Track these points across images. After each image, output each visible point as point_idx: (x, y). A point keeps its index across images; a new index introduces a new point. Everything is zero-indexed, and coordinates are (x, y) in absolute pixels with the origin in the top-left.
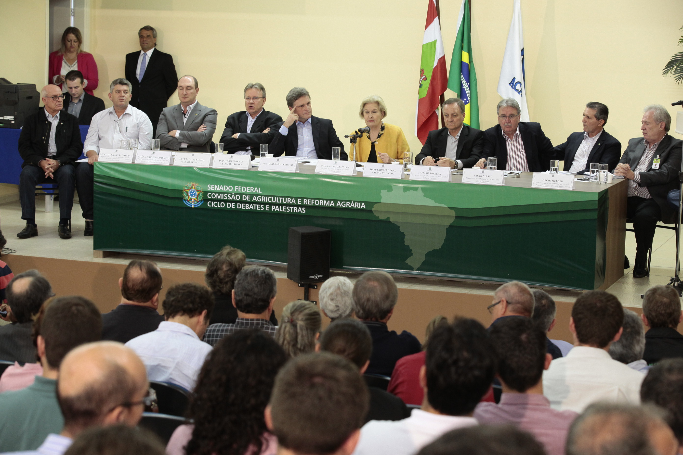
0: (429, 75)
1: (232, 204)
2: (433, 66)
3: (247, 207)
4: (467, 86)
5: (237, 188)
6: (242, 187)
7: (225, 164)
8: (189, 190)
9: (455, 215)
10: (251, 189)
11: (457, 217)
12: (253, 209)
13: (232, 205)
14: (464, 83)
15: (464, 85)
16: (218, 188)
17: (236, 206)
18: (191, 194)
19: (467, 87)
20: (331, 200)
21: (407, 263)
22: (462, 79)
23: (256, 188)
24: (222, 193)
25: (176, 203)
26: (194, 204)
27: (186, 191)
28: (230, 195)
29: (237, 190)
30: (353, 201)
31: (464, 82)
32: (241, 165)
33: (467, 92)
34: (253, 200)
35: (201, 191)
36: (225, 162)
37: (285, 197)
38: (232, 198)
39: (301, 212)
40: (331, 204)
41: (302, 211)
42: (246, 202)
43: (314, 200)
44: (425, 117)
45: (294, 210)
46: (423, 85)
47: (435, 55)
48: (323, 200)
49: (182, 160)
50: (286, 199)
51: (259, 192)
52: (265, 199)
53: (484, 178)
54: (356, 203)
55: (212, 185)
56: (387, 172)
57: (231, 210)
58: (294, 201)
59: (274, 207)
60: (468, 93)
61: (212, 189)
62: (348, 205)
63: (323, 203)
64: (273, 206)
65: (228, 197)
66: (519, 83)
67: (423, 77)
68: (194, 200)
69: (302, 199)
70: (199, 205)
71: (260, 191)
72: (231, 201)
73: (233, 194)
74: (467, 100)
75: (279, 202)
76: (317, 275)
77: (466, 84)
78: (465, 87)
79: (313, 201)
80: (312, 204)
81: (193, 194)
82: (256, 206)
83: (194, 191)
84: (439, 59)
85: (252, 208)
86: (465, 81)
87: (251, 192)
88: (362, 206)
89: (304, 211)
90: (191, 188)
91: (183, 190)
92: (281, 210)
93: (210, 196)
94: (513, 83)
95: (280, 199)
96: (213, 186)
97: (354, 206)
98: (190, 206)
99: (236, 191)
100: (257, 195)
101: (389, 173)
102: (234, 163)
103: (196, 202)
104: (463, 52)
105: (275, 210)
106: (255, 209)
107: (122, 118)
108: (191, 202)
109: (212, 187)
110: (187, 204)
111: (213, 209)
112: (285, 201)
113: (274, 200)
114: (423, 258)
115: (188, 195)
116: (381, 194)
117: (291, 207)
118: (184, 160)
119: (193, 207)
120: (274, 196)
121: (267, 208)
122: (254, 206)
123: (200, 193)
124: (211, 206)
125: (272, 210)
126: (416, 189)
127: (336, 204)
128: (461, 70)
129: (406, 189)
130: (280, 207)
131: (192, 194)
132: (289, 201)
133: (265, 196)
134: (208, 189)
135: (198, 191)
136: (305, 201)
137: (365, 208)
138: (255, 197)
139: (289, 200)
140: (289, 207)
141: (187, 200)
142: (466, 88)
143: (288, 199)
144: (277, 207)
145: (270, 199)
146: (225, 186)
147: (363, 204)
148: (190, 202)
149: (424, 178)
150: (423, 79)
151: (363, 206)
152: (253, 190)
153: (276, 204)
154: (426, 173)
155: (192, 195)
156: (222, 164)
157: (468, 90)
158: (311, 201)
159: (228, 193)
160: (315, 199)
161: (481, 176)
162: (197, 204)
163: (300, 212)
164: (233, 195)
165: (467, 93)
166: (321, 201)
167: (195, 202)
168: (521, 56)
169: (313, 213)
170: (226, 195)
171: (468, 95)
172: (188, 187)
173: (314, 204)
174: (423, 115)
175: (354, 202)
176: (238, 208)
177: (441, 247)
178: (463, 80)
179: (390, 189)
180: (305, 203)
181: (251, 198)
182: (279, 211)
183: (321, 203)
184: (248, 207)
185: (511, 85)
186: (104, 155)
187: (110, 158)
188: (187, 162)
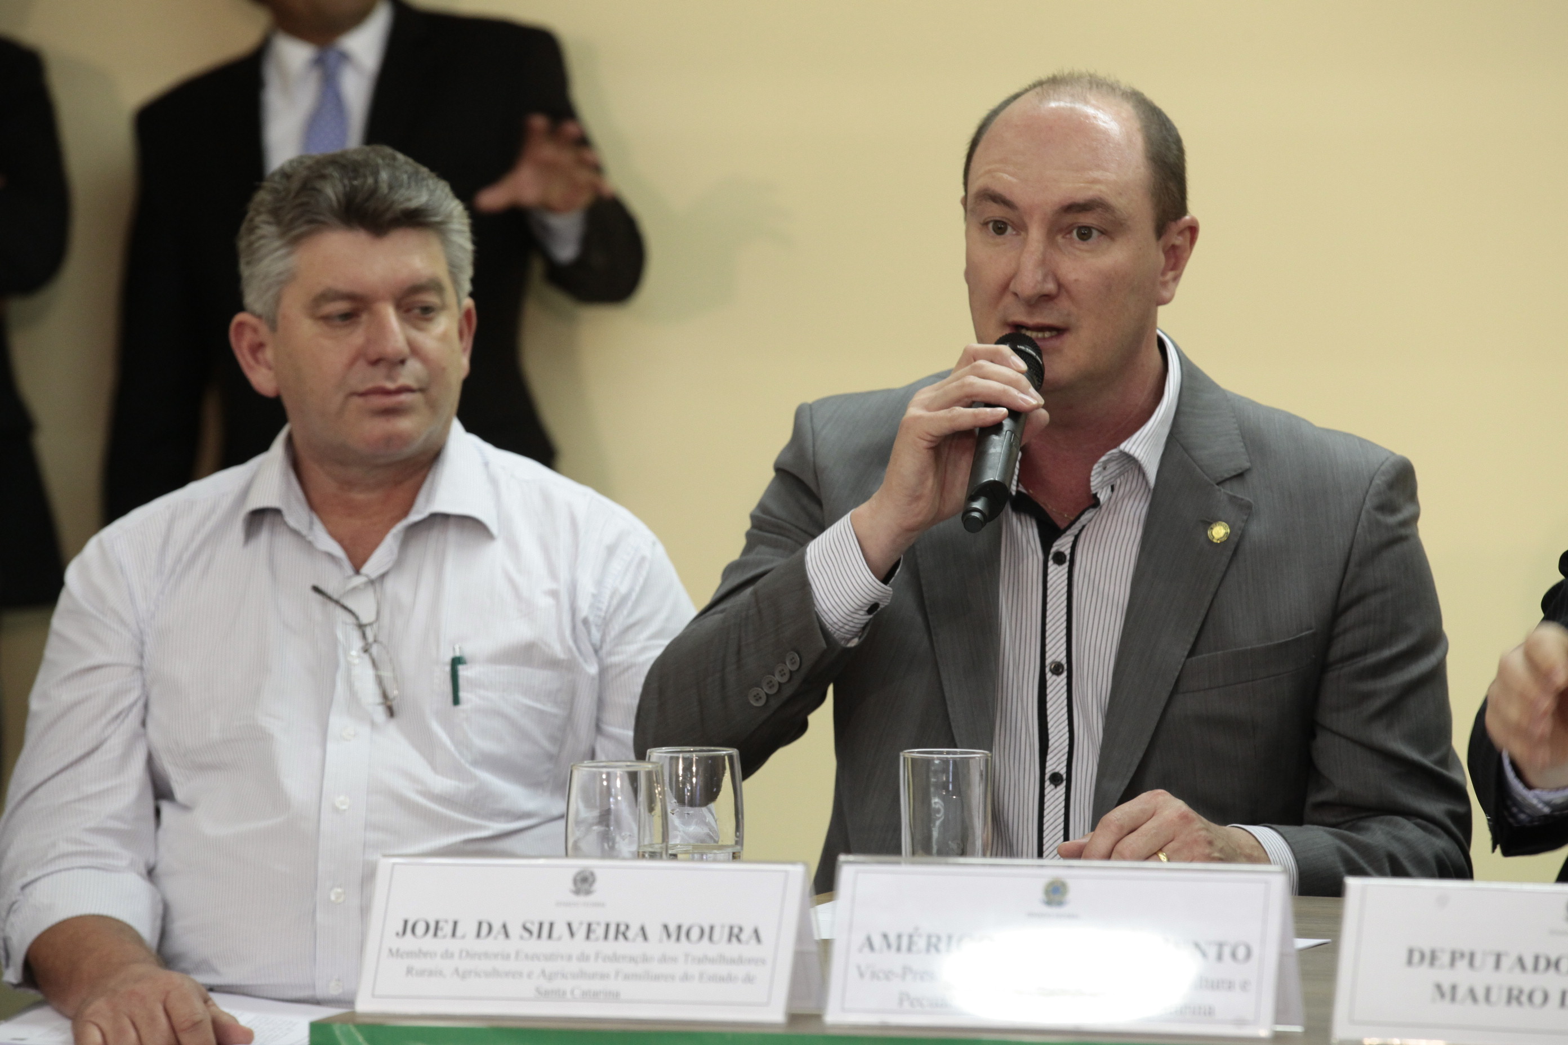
107: (399, 563)
118: (1462, 976)
186: (434, 929)
187: (501, 965)
188: (1513, 997)
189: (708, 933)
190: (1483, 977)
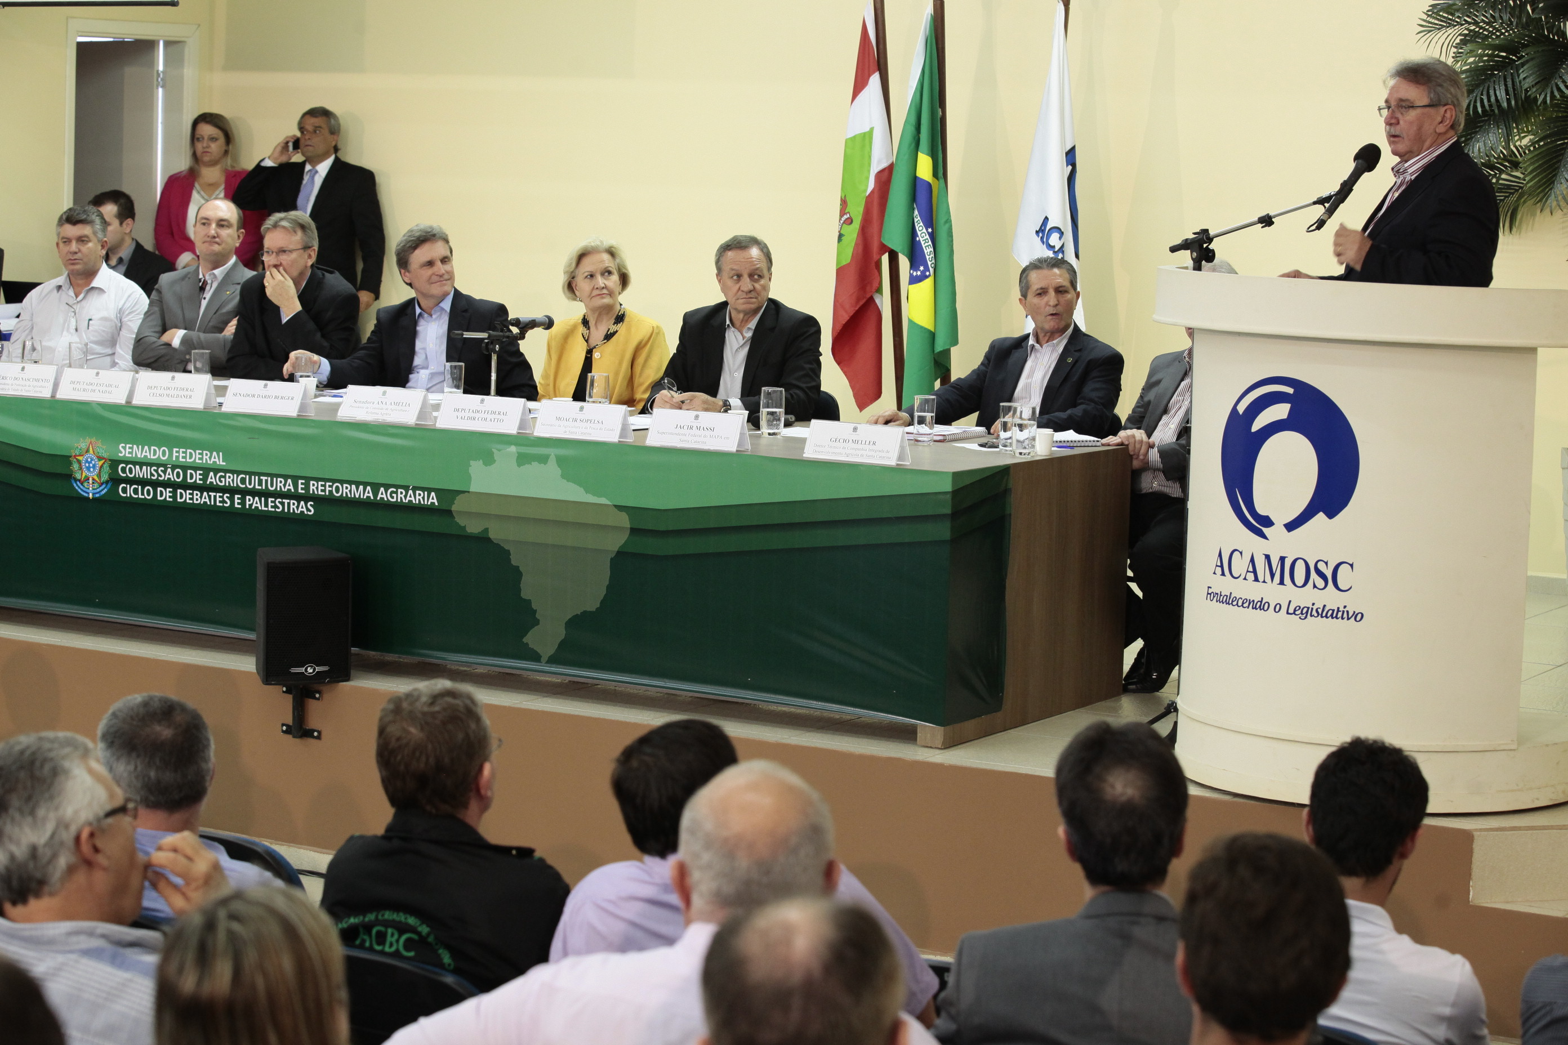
0: (857, 211)
1: (168, 490)
2: (866, 190)
3: (197, 500)
4: (926, 235)
5: (177, 452)
6: (186, 451)
7: (158, 395)
8: (83, 455)
9: (629, 526)
10: (204, 455)
11: (634, 531)
12: (209, 503)
13: (166, 494)
14: (921, 228)
15: (919, 233)
16: (140, 452)
17: (174, 497)
18: (87, 465)
19: (927, 239)
20: (365, 485)
21: (527, 644)
22: (916, 220)
23: (215, 453)
24: (147, 464)
25: (58, 488)
26: (93, 489)
27: (76, 459)
28: (163, 469)
29: (177, 457)
30: (411, 487)
31: (919, 225)
32: (189, 398)
33: (926, 249)
34: (208, 483)
35: (106, 460)
36: (159, 392)
37: (272, 476)
38: (167, 476)
39: (306, 513)
40: (366, 494)
41: (308, 510)
42: (194, 487)
43: (331, 484)
44: (846, 312)
45: (292, 506)
46: (844, 235)
47: (870, 165)
48: (350, 483)
49: (75, 386)
50: (275, 479)
51: (221, 463)
52: (233, 480)
53: (698, 432)
54: (418, 492)
55: (128, 446)
56: (489, 417)
57: (164, 506)
58: (290, 486)
59: (249, 500)
60: (929, 254)
61: (127, 455)
62: (400, 496)
63: (350, 491)
64: (248, 497)
65: (159, 475)
66: (1057, 229)
67: (845, 217)
68: (93, 479)
70: (103, 492)
71: (223, 462)
73: (169, 466)
74: (927, 269)
75: (260, 488)
76: (312, 667)
77: (924, 230)
78: (922, 238)
79: (330, 486)
80: (327, 494)
81: (91, 465)
82: (215, 497)
83: (92, 460)
84: (876, 172)
85: (207, 500)
86: (921, 224)
87: (204, 462)
88: (431, 500)
89: (310, 511)
90: (87, 451)
91: (71, 457)
92: (265, 507)
93: (124, 470)
95: (262, 479)
96: (130, 448)
97: (413, 499)
98: (85, 495)
99: (174, 459)
100: (216, 471)
101: (493, 420)
102: (176, 393)
103: (96, 485)
104: (920, 154)
105: (253, 508)
106: (212, 503)
108: (87, 485)
109: (128, 450)
110: (79, 490)
111: (131, 503)
112: (272, 486)
113: (250, 484)
114: (561, 633)
115: (81, 468)
116: (471, 470)
117: (284, 500)
118: (78, 386)
119: (91, 496)
120: (251, 474)
121: (236, 501)
122: (210, 497)
123: (104, 463)
124: (125, 495)
125: (247, 507)
126: (543, 459)
127: (375, 493)
128: (913, 198)
129: (523, 459)
130: (263, 499)
131: (89, 465)
132: (279, 484)
133: (233, 472)
134: (120, 454)
135: (100, 458)
136: (314, 485)
137: (436, 504)
138: (212, 474)
139: (281, 482)
140: (280, 500)
141: (80, 481)
142: (925, 240)
143: (279, 479)
144: (257, 498)
145: (243, 481)
146: (152, 448)
147: (433, 494)
148: (85, 484)
149: (565, 432)
150: (844, 222)
151: (433, 499)
152: (207, 457)
153: (254, 493)
154: (571, 420)
155: (88, 468)
156: (152, 395)
157: (928, 246)
158: (324, 486)
159: (158, 465)
160: (334, 481)
161: (691, 428)
162: (98, 490)
163: (302, 512)
164: (169, 470)
165: (927, 252)
166: (345, 485)
167: (94, 486)
168: (1067, 166)
169: (332, 515)
170: (156, 468)
171: (927, 257)
172: (80, 450)
173: (331, 492)
174: (842, 306)
175: (415, 489)
176: (179, 500)
177: (598, 606)
178: (917, 222)
179: (489, 459)
180: (313, 490)
181: (205, 477)
182: (260, 508)
183: (346, 491)
184: (199, 499)
188: (84, 390)
190: (81, 386)
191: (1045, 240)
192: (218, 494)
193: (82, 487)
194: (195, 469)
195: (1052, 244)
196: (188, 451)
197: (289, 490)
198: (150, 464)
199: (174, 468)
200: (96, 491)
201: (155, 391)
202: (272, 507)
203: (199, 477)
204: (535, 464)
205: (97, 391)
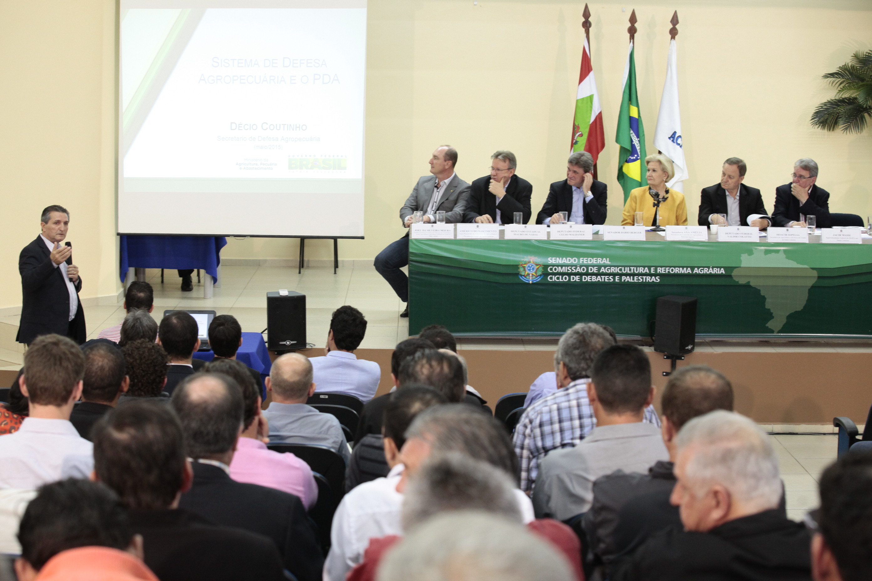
0: (585, 131)
1: (577, 276)
2: (589, 122)
5: (582, 259)
7: (564, 235)
8: (526, 264)
9: (817, 276)
10: (598, 260)
11: (819, 277)
12: (601, 281)
13: (577, 278)
14: (635, 139)
16: (559, 261)
17: (581, 279)
18: (529, 268)
20: (687, 267)
21: (768, 327)
22: (631, 135)
23: (604, 259)
24: (565, 266)
25: (511, 280)
27: (522, 266)
28: (574, 267)
29: (583, 262)
30: (711, 267)
31: (633, 137)
32: (584, 235)
33: (638, 148)
34: (601, 272)
35: (540, 265)
36: (564, 233)
37: (637, 267)
38: (577, 270)
39: (655, 281)
40: (688, 271)
42: (593, 274)
45: (647, 279)
47: (591, 111)
48: (679, 267)
49: (515, 233)
52: (615, 270)
53: (843, 237)
55: (553, 258)
56: (744, 235)
57: (575, 284)
58: (647, 270)
59: (624, 278)
61: (553, 262)
62: (706, 271)
63: (679, 271)
64: (623, 277)
65: (572, 270)
66: (680, 137)
67: (579, 133)
68: (532, 275)
69: (656, 267)
70: (538, 280)
71: (609, 262)
72: (575, 274)
73: (578, 266)
74: (638, 156)
75: (630, 272)
76: (690, 346)
77: (637, 139)
79: (668, 269)
80: (667, 272)
81: (531, 268)
82: (604, 278)
83: (532, 266)
84: (597, 114)
88: (721, 272)
89: (657, 280)
90: (529, 262)
91: (519, 265)
92: (632, 280)
93: (551, 269)
94: (673, 137)
95: (631, 269)
97: (712, 272)
98: (527, 282)
99: (581, 262)
100: (605, 266)
101: (746, 237)
102: (575, 233)
103: (534, 277)
104: (631, 107)
105: (626, 281)
106: (603, 281)
109: (553, 260)
110: (524, 280)
111: (555, 284)
112: (637, 271)
113: (625, 271)
114: (784, 321)
115: (525, 270)
116: (741, 258)
117: (643, 277)
118: (516, 233)
119: (531, 282)
120: (625, 267)
121: (617, 279)
122: (601, 278)
123: (539, 267)
124: (552, 280)
125: (623, 281)
126: (777, 251)
127: (692, 270)
128: (631, 127)
129: (767, 252)
130: (632, 277)
132: (641, 270)
133: (615, 266)
134: (549, 262)
135: (537, 265)
136: (659, 269)
137: (724, 273)
138: (603, 268)
140: (641, 277)
141: (524, 276)
142: (636, 143)
143: (641, 268)
144: (628, 277)
145: (621, 270)
146: (568, 258)
147: (722, 269)
148: (528, 277)
149: (783, 240)
150: (579, 136)
151: (722, 271)
152: (600, 261)
153: (626, 275)
154: (784, 235)
156: (561, 235)
158: (665, 269)
159: (572, 266)
161: (840, 235)
162: (535, 279)
163: (653, 281)
164: (578, 268)
166: (676, 268)
169: (667, 281)
170: (570, 267)
172: (525, 262)
173: (669, 272)
175: (713, 268)
176: (584, 280)
177: (802, 308)
179: (750, 253)
180: (659, 271)
181: (599, 269)
182: (630, 281)
183: (676, 271)
184: (594, 279)
185: (672, 139)
186: (418, 230)
187: (426, 234)
188: (521, 235)
189: (445, 230)
190: (518, 233)
191: (675, 141)
192: (606, 277)
193: (525, 278)
194: (593, 266)
195: (679, 143)
196: (589, 259)
197: (646, 272)
198: (567, 266)
199: (581, 267)
200: (533, 280)
201: (562, 233)
202: (637, 280)
203: (595, 270)
204: (773, 254)
205: (528, 234)
